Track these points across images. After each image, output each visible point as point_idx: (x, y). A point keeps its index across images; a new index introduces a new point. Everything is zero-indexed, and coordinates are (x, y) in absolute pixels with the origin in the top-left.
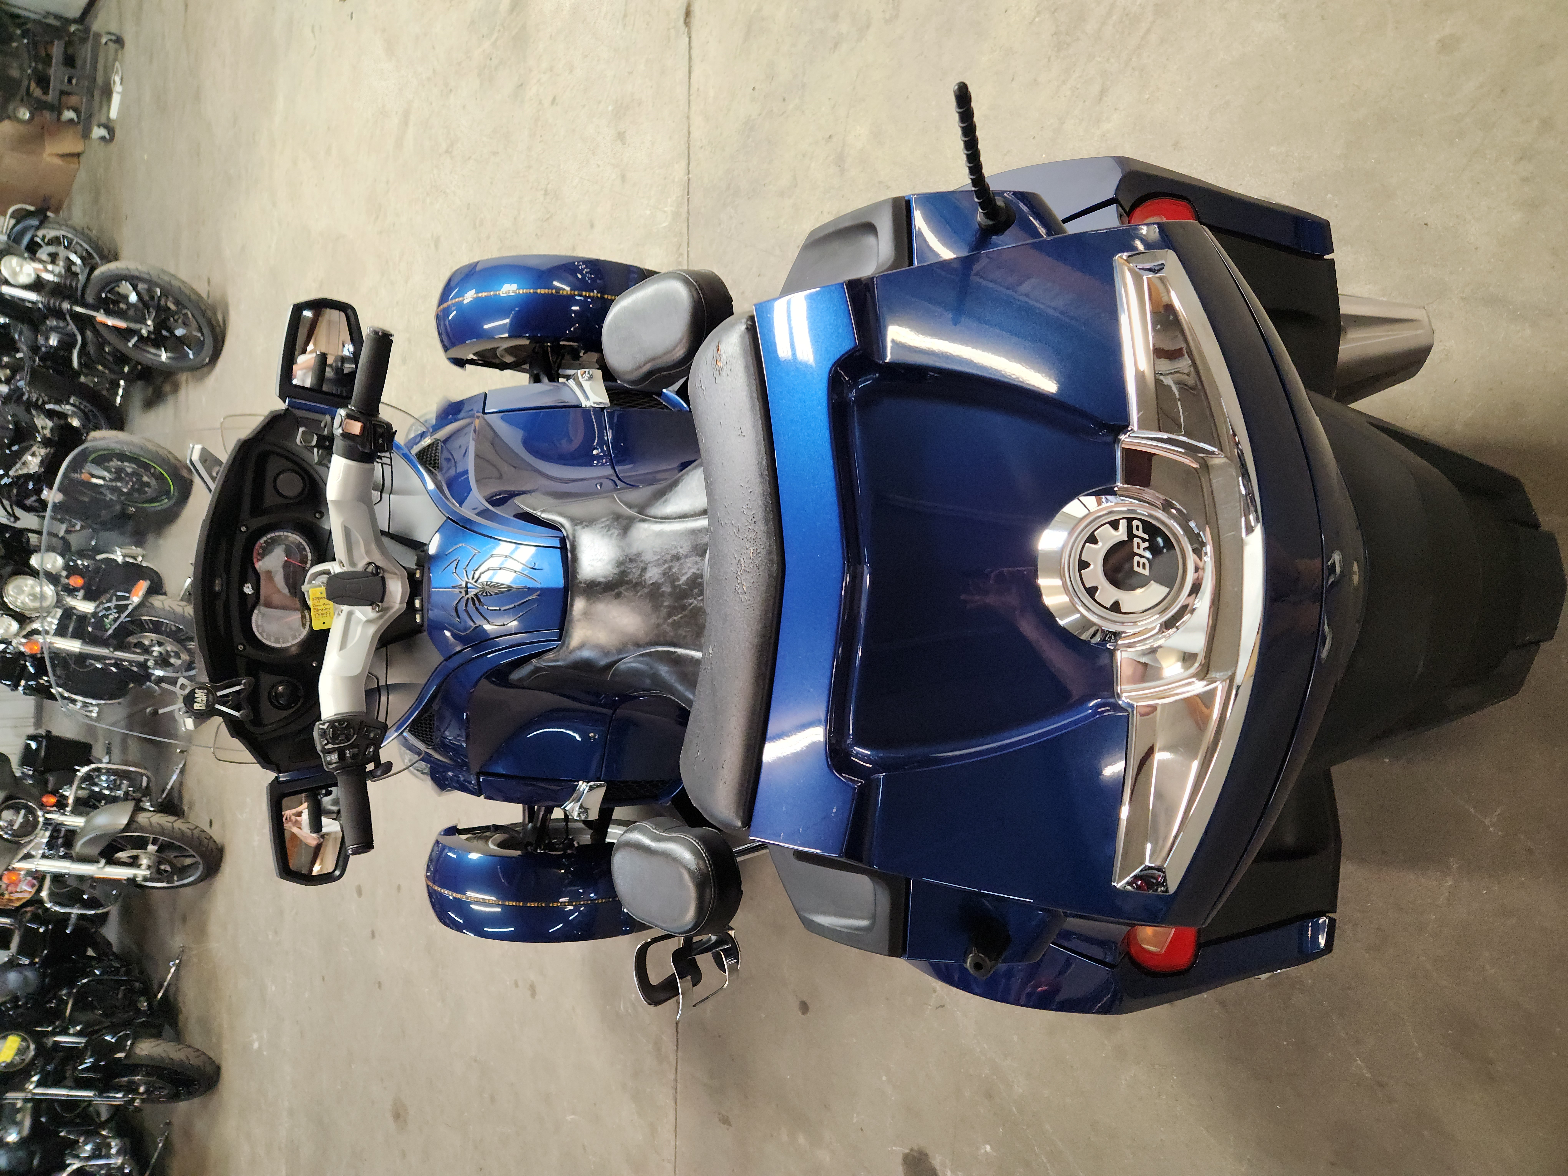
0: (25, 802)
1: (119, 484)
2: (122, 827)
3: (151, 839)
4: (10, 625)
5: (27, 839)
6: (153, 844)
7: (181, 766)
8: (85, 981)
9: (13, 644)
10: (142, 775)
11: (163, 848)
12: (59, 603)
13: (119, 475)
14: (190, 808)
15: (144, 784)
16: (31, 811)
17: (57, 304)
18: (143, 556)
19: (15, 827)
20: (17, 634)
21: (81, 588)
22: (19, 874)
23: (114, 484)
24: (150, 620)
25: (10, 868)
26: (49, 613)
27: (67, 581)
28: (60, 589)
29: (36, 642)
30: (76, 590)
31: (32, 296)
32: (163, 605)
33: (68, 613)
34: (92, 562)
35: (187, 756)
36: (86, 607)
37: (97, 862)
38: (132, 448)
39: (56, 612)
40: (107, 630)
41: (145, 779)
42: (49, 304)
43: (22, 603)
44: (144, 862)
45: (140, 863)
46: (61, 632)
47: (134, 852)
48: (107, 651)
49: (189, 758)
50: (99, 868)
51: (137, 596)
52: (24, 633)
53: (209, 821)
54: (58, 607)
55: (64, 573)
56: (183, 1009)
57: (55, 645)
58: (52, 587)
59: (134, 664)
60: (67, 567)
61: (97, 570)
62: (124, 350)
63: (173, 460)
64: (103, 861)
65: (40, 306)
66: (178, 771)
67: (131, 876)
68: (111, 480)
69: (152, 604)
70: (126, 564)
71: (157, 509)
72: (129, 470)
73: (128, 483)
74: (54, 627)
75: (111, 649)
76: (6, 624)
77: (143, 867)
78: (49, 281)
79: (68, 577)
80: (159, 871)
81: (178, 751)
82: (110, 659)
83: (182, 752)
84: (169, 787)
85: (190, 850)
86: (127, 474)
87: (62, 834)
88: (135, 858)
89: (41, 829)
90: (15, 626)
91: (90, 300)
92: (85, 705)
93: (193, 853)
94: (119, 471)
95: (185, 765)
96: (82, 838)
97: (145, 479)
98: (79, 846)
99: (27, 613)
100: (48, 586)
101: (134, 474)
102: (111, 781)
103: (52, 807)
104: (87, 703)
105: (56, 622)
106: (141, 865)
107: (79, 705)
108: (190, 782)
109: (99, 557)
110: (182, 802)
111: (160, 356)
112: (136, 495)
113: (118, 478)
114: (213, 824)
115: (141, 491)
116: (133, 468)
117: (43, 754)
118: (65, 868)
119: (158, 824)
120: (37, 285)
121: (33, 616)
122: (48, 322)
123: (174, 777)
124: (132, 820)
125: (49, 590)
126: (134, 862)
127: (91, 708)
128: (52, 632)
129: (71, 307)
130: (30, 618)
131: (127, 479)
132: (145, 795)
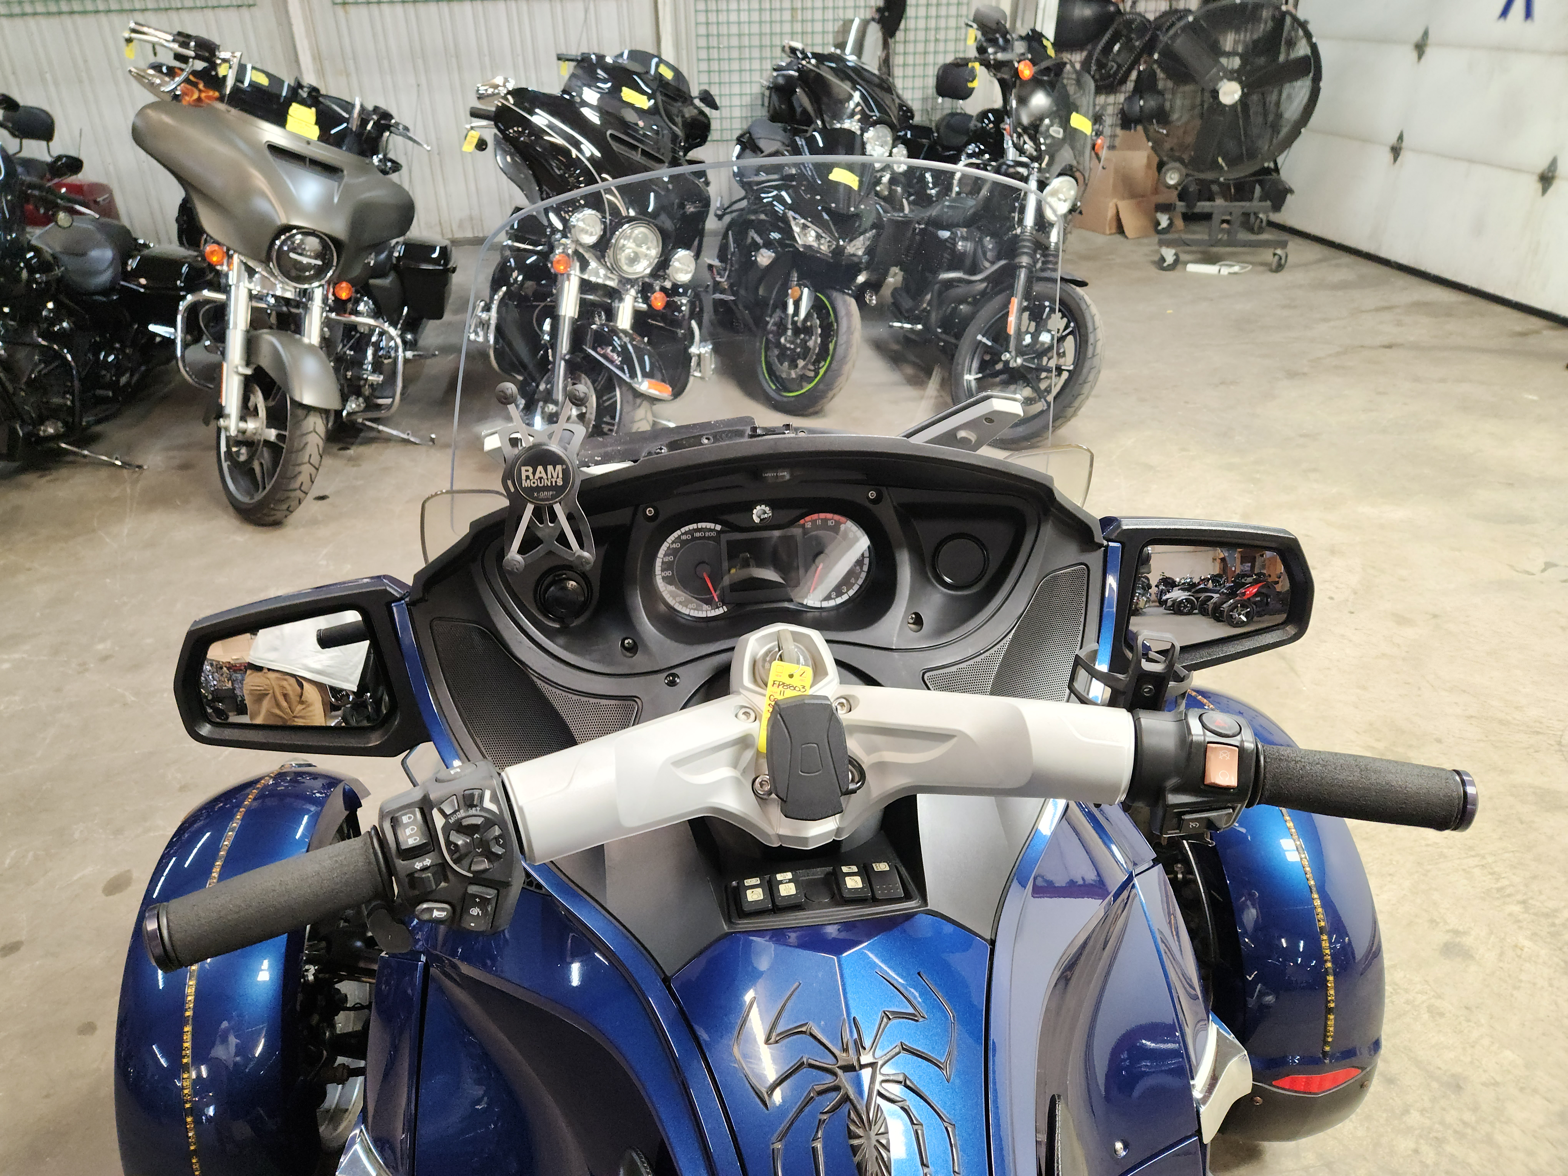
0: (335, 263)
1: (789, 333)
2: (297, 398)
3: (284, 433)
4: (591, 234)
5: (276, 272)
6: (279, 436)
7: (412, 439)
8: (69, 357)
9: (564, 240)
10: (393, 397)
11: (274, 448)
12: (626, 282)
13: (802, 330)
14: (350, 459)
15: (380, 401)
16: (320, 272)
17: (1026, 250)
18: (702, 378)
19: (292, 255)
20: (577, 242)
21: (649, 306)
22: (222, 265)
23: (790, 326)
24: (616, 402)
25: (231, 252)
26: (611, 270)
27: (657, 288)
28: (647, 280)
29: (568, 266)
30: (646, 300)
31: (1029, 219)
32: (641, 420)
33: (615, 294)
34: (687, 317)
35: (429, 445)
36: (624, 320)
37: (248, 364)
38: (844, 347)
39: (613, 280)
40: (595, 349)
41: (388, 401)
42: (1024, 240)
43: (624, 246)
44: (251, 425)
45: (248, 419)
46: (586, 286)
47: (262, 412)
48: (564, 351)
49: (423, 449)
50: (237, 367)
51: (649, 388)
52: (581, 250)
53: (326, 493)
54: (620, 281)
55: (668, 284)
56: (44, 479)
57: (567, 283)
58: (648, 271)
59: (549, 386)
60: (675, 286)
61: (676, 323)
62: (971, 329)
63: (830, 394)
64: (249, 372)
65: (1019, 231)
66: (405, 436)
67: (227, 411)
68: (794, 323)
69: (639, 406)
70: (689, 358)
71: (761, 377)
72: (811, 344)
73: (792, 343)
74: (593, 279)
75: (567, 357)
76: (593, 230)
77: (242, 425)
78: (1049, 237)
79: (663, 289)
80: (239, 443)
81: (433, 436)
82: (554, 356)
83: (432, 440)
84: (381, 428)
85: (271, 485)
86: (805, 342)
87: (294, 310)
88: (255, 413)
89: (295, 288)
90: (590, 239)
91: (1038, 288)
92: (485, 325)
93: (268, 488)
94: (808, 331)
95: (415, 444)
96: (281, 343)
97: (801, 363)
98: (269, 339)
99: (610, 252)
100: (648, 266)
101: (806, 350)
102: (389, 352)
103: (334, 294)
104: (488, 328)
105: (600, 281)
106: (246, 421)
107: (484, 316)
108: (388, 455)
109: (694, 324)
110: (361, 444)
111: (970, 372)
112: (776, 352)
113: (797, 331)
114: (320, 502)
115: (782, 357)
116: (815, 349)
117: (425, 267)
118: (235, 324)
119: (306, 444)
120: (1042, 224)
121: (607, 259)
122: (988, 238)
123: (395, 432)
124: (309, 409)
125: (643, 268)
126: (247, 411)
127: (481, 333)
128: (586, 277)
129: (1025, 267)
130: (604, 257)
131: (799, 341)
132: (367, 400)
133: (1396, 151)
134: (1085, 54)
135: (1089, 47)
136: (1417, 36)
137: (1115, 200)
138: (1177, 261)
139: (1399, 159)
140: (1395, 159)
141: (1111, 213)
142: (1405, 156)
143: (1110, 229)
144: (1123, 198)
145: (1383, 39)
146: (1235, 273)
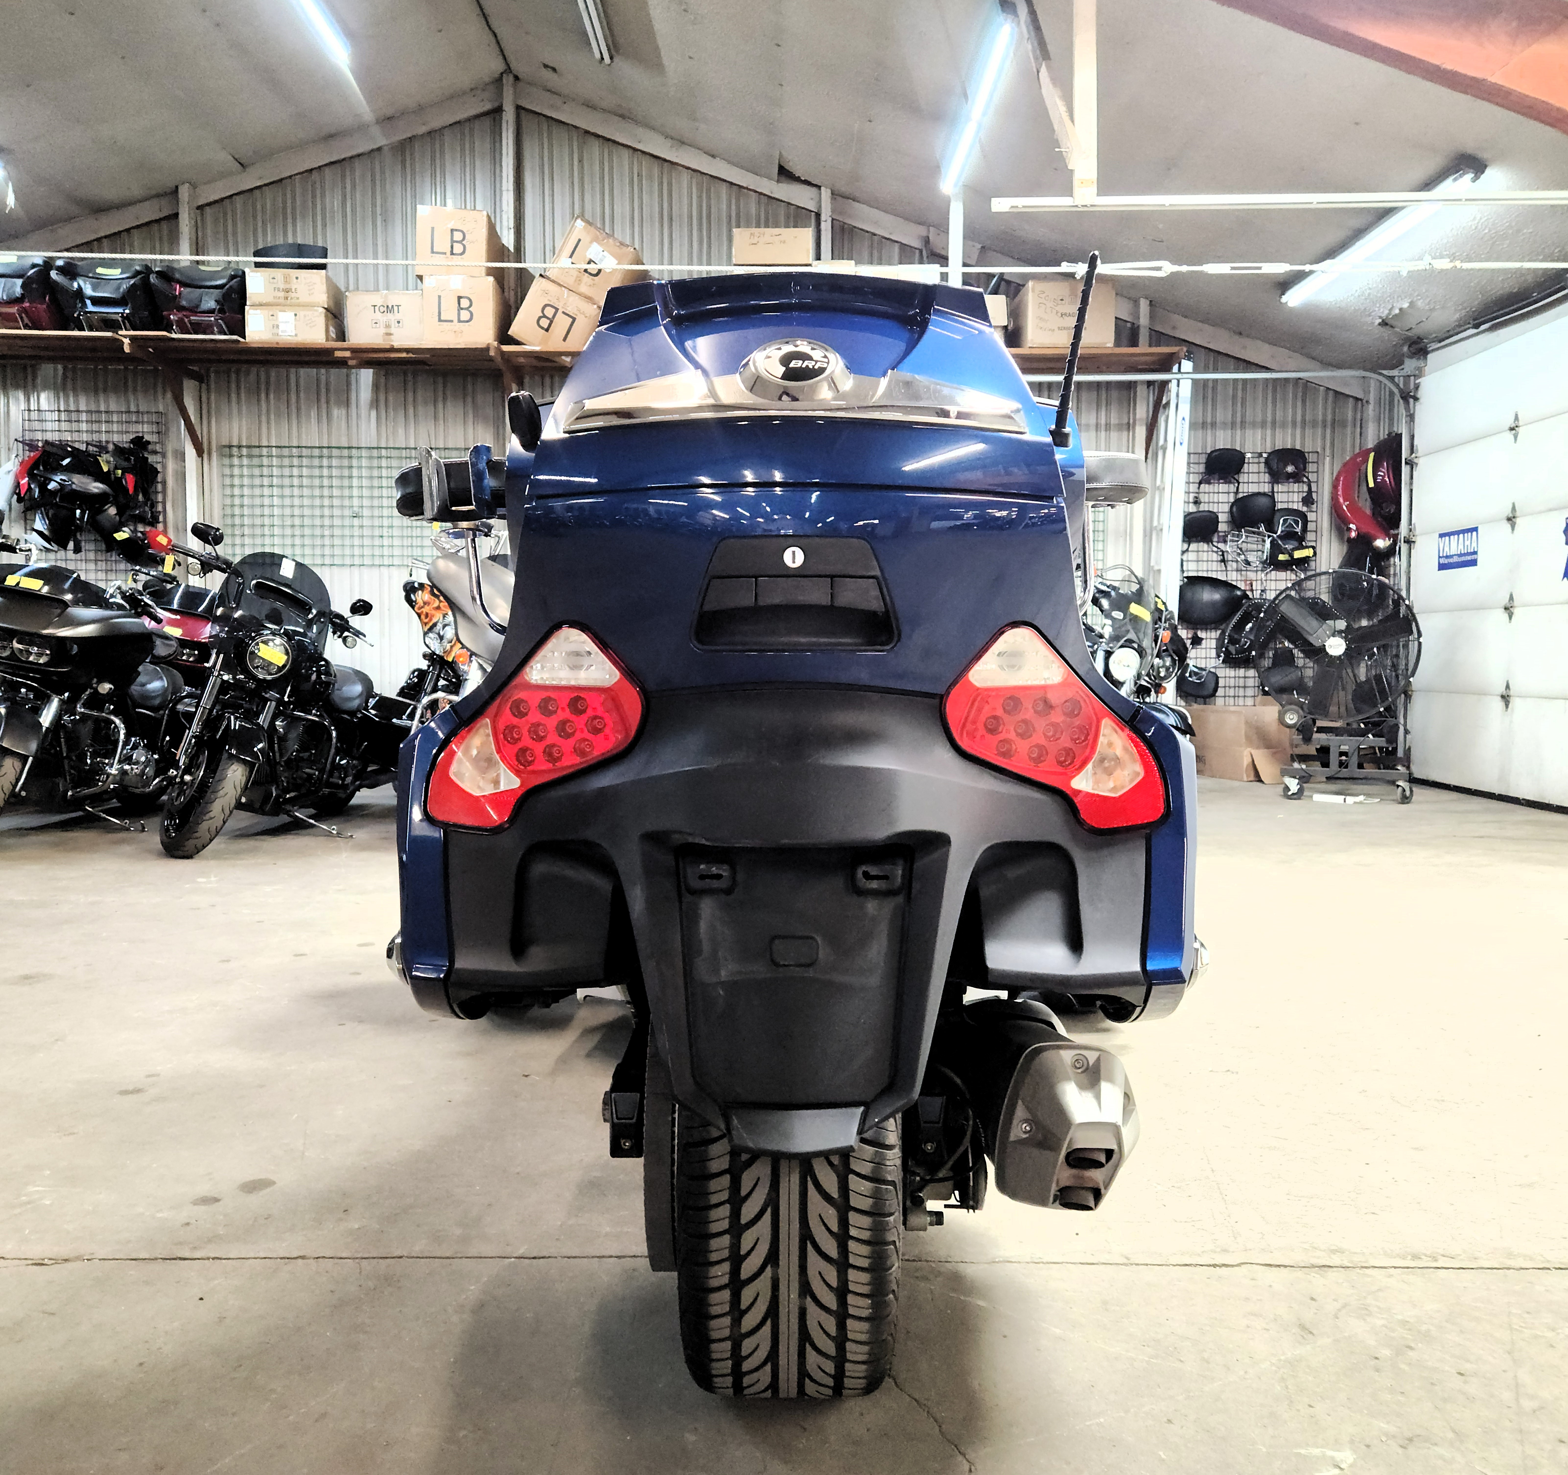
133: (1506, 699)
134: (1219, 632)
135: (1223, 627)
136: (1505, 601)
137: (1249, 749)
138: (1301, 791)
139: (1510, 706)
140: (1507, 706)
141: (1246, 761)
142: (1515, 702)
143: (1247, 776)
144: (1258, 748)
145: (1480, 607)
146: (1361, 803)
